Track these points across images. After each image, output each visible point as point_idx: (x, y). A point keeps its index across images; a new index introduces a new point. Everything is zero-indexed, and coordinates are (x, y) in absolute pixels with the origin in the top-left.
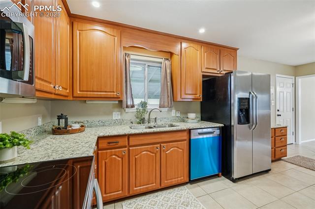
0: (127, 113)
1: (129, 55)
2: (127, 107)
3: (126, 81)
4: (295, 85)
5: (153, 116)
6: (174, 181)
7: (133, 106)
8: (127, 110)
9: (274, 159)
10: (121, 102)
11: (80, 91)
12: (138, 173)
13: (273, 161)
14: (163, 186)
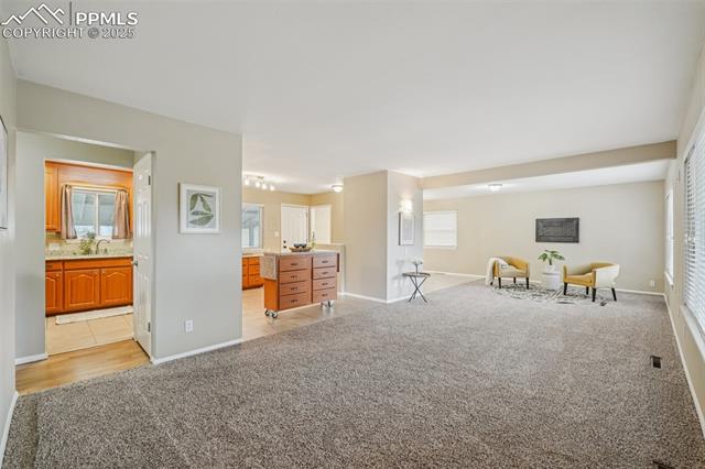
1: (70, 187)
2: (67, 238)
3: (66, 213)
4: (309, 215)
5: (101, 247)
6: (116, 301)
7: (75, 238)
8: (68, 241)
9: (247, 286)
10: (59, 233)
12: (74, 292)
13: (244, 289)
14: (103, 304)
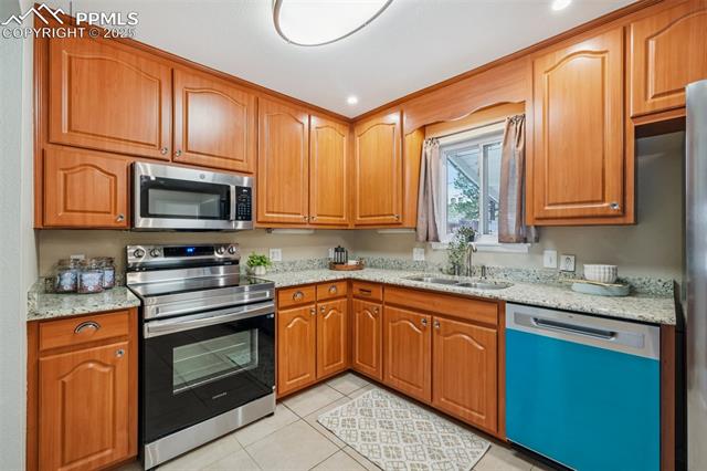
0: (435, 250)
10: (416, 231)
11: (361, 217)
